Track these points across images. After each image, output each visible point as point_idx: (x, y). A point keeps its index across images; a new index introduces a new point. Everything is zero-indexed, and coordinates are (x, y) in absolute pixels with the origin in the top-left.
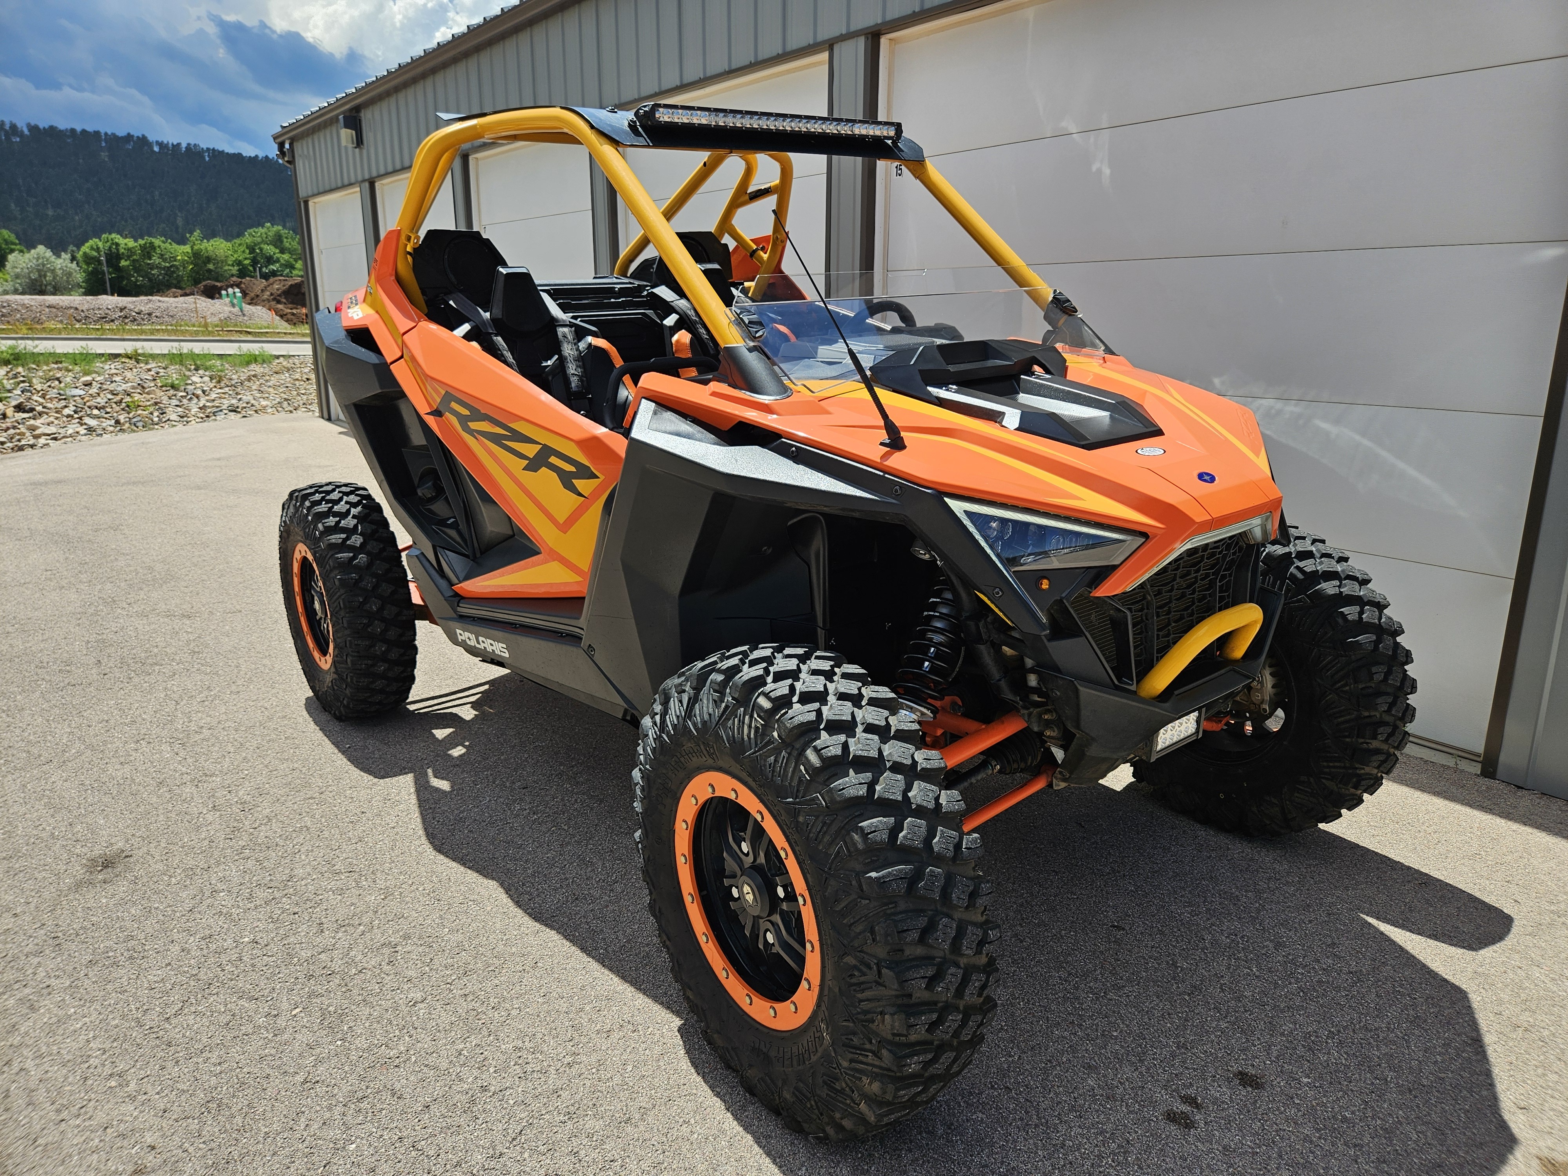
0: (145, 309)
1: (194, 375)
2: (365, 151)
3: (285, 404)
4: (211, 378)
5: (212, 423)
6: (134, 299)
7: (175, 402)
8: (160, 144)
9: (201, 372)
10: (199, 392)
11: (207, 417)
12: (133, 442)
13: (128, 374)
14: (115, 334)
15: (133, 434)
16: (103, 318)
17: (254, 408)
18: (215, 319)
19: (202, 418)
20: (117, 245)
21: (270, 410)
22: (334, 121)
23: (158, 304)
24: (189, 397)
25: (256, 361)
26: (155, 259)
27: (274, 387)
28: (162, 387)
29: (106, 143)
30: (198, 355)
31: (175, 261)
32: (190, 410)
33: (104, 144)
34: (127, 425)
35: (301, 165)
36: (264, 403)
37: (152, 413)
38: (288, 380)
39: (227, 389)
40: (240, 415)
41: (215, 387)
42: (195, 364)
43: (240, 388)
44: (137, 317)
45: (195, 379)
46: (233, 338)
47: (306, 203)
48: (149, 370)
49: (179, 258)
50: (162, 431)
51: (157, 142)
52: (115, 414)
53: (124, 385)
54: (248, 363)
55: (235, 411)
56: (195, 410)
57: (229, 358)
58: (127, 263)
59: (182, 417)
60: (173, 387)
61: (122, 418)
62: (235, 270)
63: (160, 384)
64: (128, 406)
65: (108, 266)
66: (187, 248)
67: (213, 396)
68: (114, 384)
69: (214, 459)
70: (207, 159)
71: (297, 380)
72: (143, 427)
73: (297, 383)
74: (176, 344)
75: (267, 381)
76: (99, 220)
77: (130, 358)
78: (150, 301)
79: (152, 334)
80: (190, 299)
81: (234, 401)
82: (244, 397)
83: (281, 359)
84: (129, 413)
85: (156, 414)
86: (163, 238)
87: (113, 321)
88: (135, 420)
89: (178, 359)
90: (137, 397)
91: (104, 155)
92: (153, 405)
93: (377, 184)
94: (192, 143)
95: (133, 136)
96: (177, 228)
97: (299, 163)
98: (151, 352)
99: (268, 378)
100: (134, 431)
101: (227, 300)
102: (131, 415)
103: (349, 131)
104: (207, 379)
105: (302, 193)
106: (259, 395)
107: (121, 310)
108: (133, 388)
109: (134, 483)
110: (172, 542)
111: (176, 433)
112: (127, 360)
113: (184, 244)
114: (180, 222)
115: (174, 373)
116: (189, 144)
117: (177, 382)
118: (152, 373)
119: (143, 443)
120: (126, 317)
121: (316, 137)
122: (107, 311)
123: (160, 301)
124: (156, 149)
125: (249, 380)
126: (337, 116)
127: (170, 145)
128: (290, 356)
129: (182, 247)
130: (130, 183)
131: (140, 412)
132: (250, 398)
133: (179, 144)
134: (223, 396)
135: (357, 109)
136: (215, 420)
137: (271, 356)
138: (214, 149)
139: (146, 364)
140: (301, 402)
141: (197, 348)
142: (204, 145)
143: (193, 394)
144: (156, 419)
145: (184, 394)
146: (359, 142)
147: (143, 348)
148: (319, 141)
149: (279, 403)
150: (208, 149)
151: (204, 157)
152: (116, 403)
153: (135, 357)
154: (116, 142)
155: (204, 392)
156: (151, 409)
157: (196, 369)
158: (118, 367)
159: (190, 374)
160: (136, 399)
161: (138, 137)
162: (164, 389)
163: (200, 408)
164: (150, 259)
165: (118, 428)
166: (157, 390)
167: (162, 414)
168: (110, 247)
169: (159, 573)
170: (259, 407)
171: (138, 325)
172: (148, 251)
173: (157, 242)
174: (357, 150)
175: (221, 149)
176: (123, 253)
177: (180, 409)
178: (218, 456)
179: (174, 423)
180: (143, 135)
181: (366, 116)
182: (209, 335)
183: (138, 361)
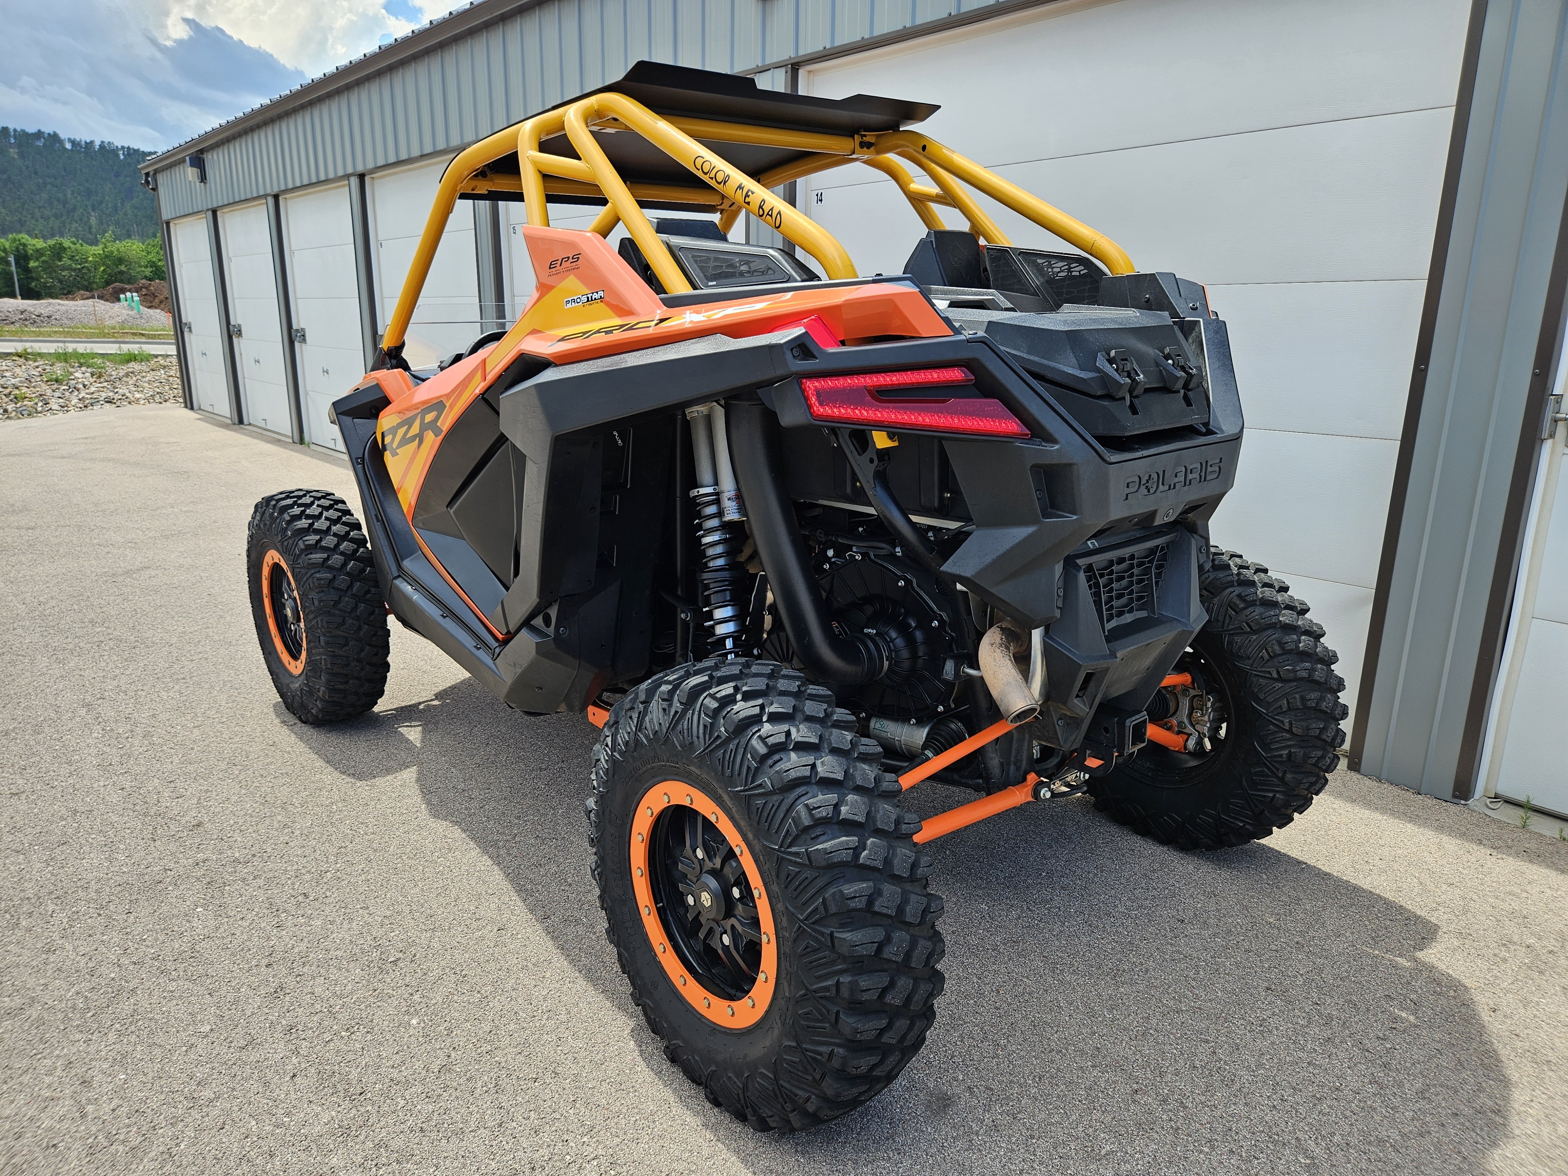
0: (45, 312)
1: (77, 371)
2: (208, 185)
3: (157, 397)
4: (92, 375)
5: (89, 412)
6: (35, 302)
7: (57, 394)
8: (73, 142)
9: (83, 369)
10: (81, 386)
11: (85, 406)
12: (17, 427)
13: (18, 370)
14: (13, 336)
15: (18, 421)
16: (4, 320)
17: (128, 400)
18: (113, 322)
19: (81, 408)
20: (25, 245)
21: (142, 402)
22: (182, 161)
23: (58, 307)
24: (70, 390)
25: (135, 360)
26: (66, 261)
27: (149, 382)
28: (47, 381)
29: (15, 139)
30: (82, 354)
31: (86, 262)
32: (70, 401)
33: (13, 141)
34: (14, 414)
35: (162, 192)
36: (137, 395)
37: (36, 404)
38: (163, 376)
39: (105, 384)
40: (114, 406)
41: (95, 382)
42: (79, 362)
43: (118, 383)
44: (38, 320)
45: (77, 375)
46: (127, 340)
47: (168, 223)
48: (37, 367)
49: (90, 259)
50: (44, 418)
51: (69, 140)
52: (4, 405)
53: (13, 380)
54: (129, 361)
55: (110, 402)
56: (75, 401)
57: (112, 357)
58: (36, 264)
59: (62, 407)
60: (57, 381)
61: (10, 407)
62: (148, 272)
63: (45, 379)
64: (16, 398)
65: (16, 268)
66: (98, 250)
67: (93, 389)
68: (4, 378)
69: (83, 438)
70: (122, 157)
71: (171, 376)
72: (28, 415)
73: (171, 379)
74: (61, 345)
75: (143, 377)
76: (8, 218)
77: (20, 357)
78: (50, 304)
79: (50, 336)
80: (90, 302)
81: (111, 394)
82: (121, 390)
83: (160, 358)
84: (16, 404)
85: (40, 404)
86: (74, 239)
87: (13, 323)
88: (21, 409)
89: (64, 357)
90: (24, 390)
91: (13, 152)
92: (37, 397)
93: (218, 213)
94: (106, 141)
95: (43, 133)
96: (90, 228)
97: (161, 190)
98: (39, 351)
99: (144, 374)
100: (19, 418)
101: (125, 304)
102: (18, 405)
103: (195, 169)
104: (88, 375)
105: (165, 217)
106: (134, 389)
107: (22, 313)
108: (21, 382)
109: (12, 455)
110: (33, 490)
111: (54, 420)
112: (17, 358)
113: (97, 245)
114: (93, 221)
115: (58, 369)
116: (102, 142)
117: (61, 377)
118: (39, 369)
119: (25, 427)
120: (26, 320)
121: (173, 170)
122: (8, 314)
123: (59, 304)
124: (68, 146)
125: (127, 375)
126: (184, 158)
127: (83, 143)
128: (168, 356)
129: (94, 248)
130: (41, 181)
131: (25, 403)
132: (126, 392)
133: (92, 142)
134: (102, 389)
135: (202, 151)
136: (93, 409)
137: (150, 355)
138: (128, 148)
139: (35, 361)
140: (172, 395)
141: (81, 348)
142: (118, 143)
143: (75, 388)
144: (39, 409)
145: (67, 388)
146: (203, 178)
147: (32, 347)
148: (175, 174)
149: (151, 396)
150: (123, 148)
151: (118, 155)
152: (5, 395)
153: (24, 355)
154: (25, 139)
155: (85, 386)
156: (36, 400)
157: (80, 367)
158: (8, 364)
159: (73, 370)
160: (23, 391)
161: (49, 134)
162: (49, 383)
163: (79, 399)
164: (60, 260)
165: (6, 416)
166: (43, 385)
167: (45, 404)
168: (17, 248)
169: (18, 508)
170: (133, 399)
171: (38, 327)
172: (59, 252)
173: (66, 243)
174: (202, 184)
175: (136, 148)
176: (32, 255)
177: (61, 400)
178: (86, 436)
179: (55, 412)
180: (55, 133)
181: (208, 158)
182: (104, 337)
183: (26, 359)
